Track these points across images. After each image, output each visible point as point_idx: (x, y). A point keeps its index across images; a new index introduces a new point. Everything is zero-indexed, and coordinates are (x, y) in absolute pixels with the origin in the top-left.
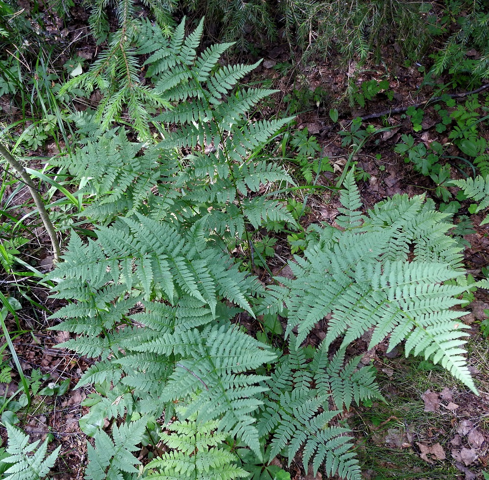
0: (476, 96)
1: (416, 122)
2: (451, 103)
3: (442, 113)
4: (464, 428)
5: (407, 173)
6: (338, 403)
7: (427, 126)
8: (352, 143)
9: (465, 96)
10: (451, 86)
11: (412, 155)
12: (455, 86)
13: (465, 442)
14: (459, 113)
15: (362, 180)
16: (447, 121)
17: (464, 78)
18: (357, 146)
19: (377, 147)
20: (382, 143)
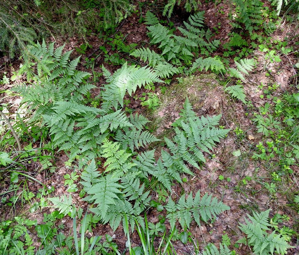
0: (117, 34)
1: (105, 51)
2: (111, 39)
3: (110, 44)
4: (173, 114)
5: (112, 67)
6: (139, 128)
7: (109, 51)
8: (90, 66)
9: (114, 36)
10: (107, 35)
11: (111, 60)
12: (108, 34)
13: (175, 117)
14: (115, 42)
15: (101, 76)
16: (114, 46)
17: (109, 31)
18: (92, 66)
19: (98, 64)
20: (99, 62)
